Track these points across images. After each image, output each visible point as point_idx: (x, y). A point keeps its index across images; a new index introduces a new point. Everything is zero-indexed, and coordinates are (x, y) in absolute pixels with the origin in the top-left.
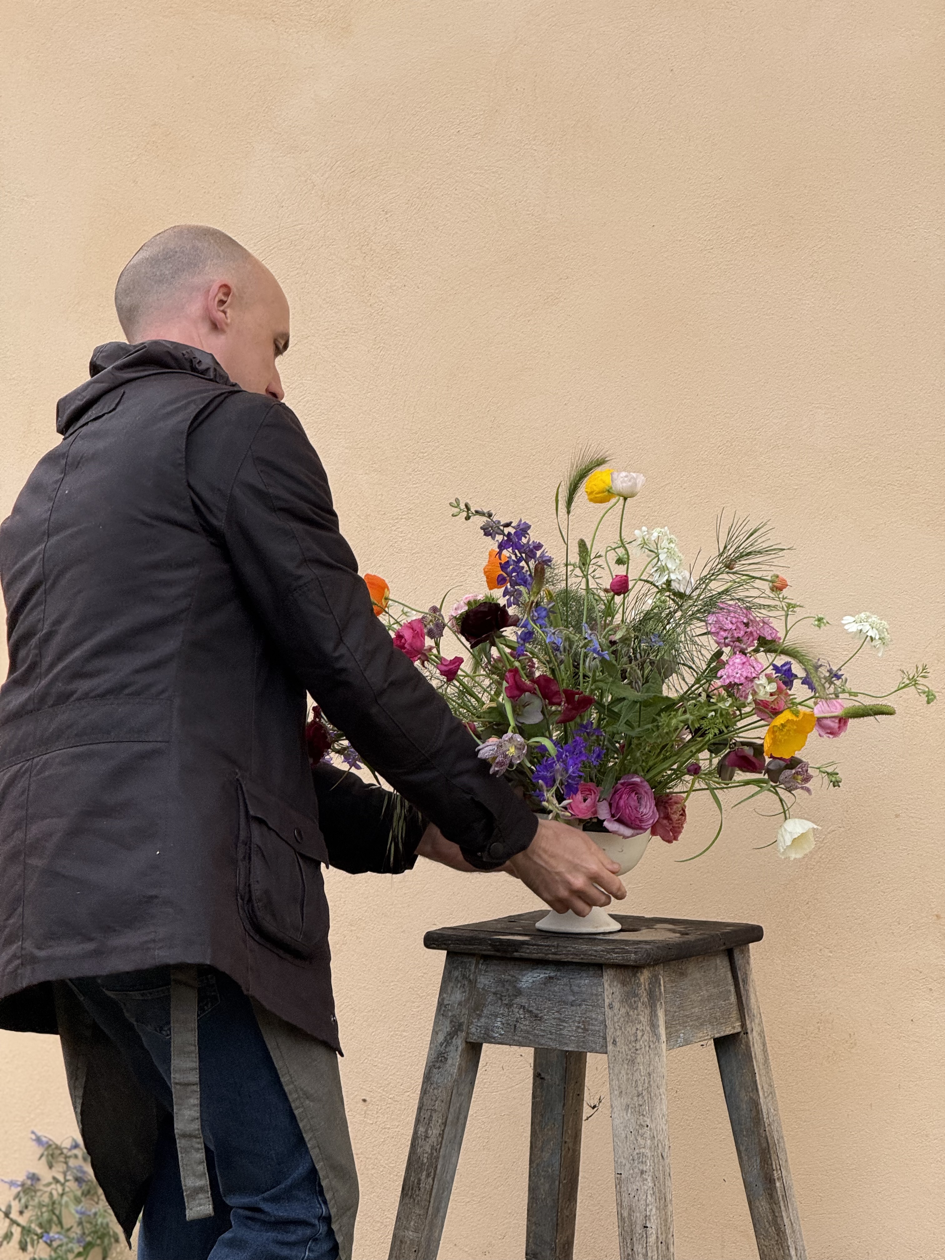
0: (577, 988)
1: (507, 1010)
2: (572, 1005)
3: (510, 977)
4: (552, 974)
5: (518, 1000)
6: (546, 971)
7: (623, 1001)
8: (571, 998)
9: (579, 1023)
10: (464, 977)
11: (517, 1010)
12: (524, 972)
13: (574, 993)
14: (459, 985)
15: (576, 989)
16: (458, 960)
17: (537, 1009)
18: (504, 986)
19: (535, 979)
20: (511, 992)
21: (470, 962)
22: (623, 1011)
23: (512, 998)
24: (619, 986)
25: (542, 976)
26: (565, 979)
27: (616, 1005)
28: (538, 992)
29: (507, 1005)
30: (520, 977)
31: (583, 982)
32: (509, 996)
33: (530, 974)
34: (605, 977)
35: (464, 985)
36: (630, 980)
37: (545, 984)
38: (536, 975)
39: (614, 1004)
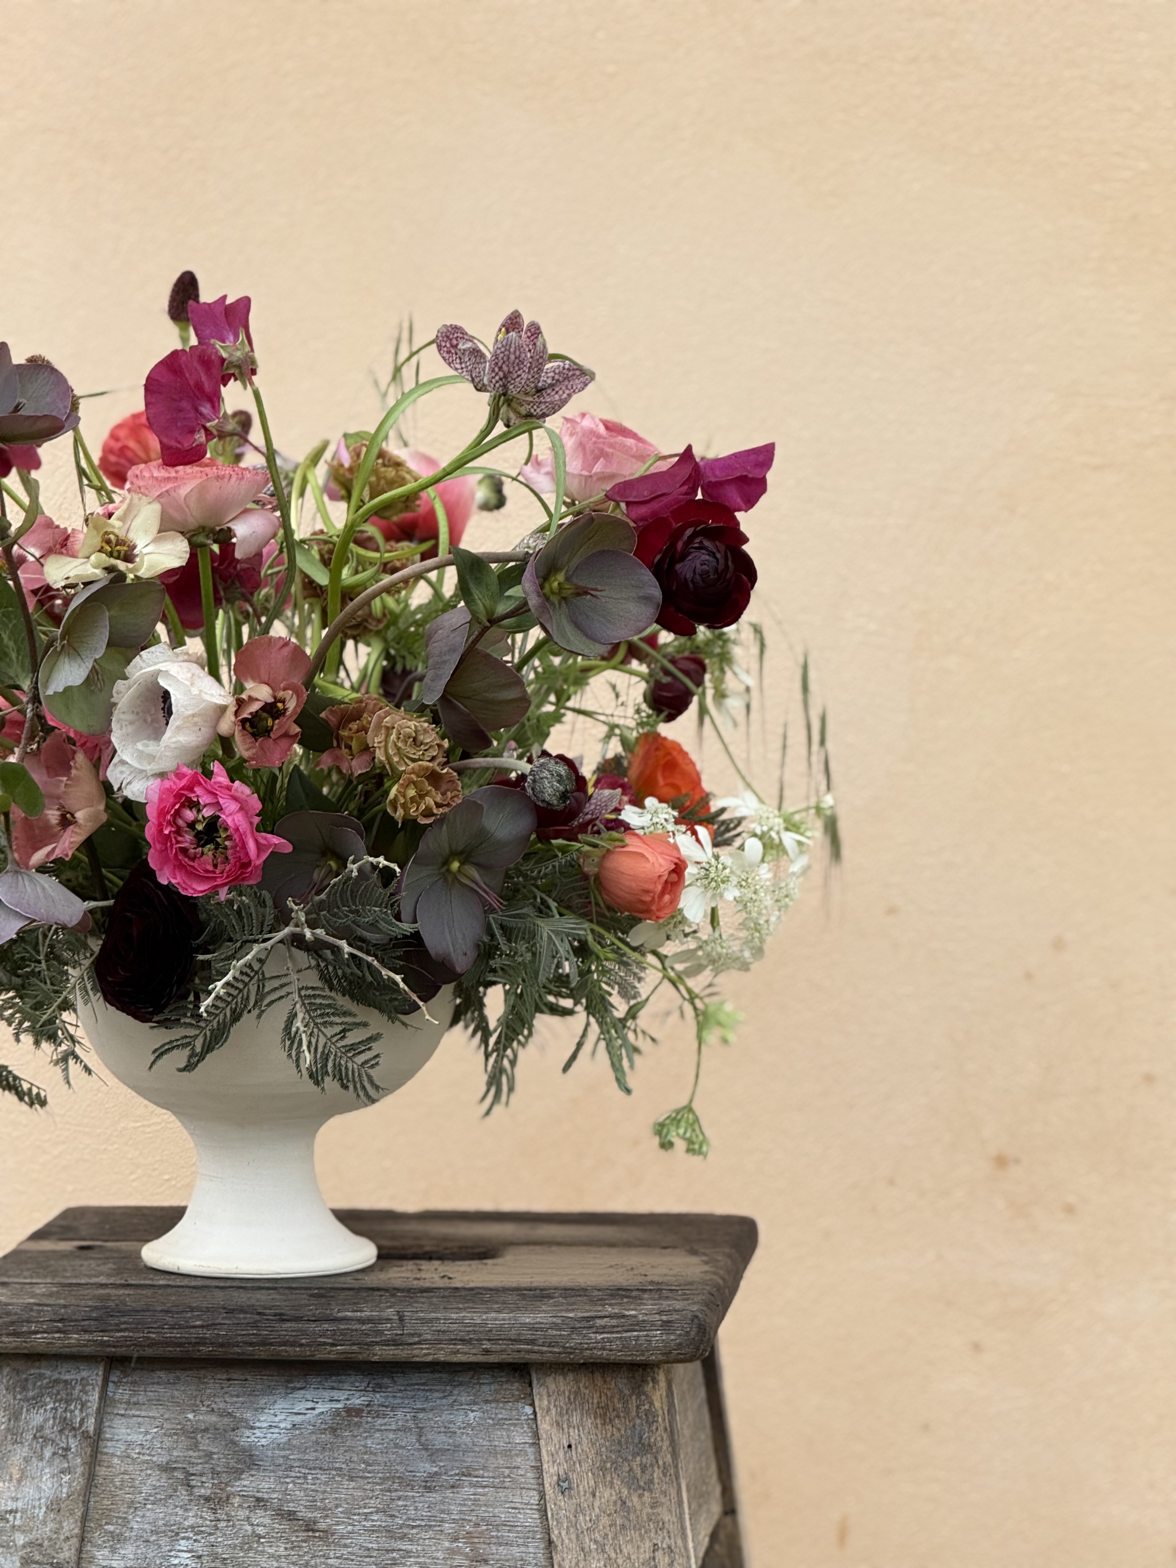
0: (443, 1437)
1: (209, 1515)
2: (429, 1489)
3: (214, 1418)
4: (357, 1401)
5: (247, 1483)
6: (336, 1394)
7: (602, 1468)
8: (426, 1467)
9: (456, 1540)
10: (66, 1426)
11: (242, 1514)
12: (263, 1401)
13: (432, 1453)
14: (48, 1453)
15: (440, 1440)
16: (41, 1376)
17: (312, 1507)
18: (195, 1446)
19: (298, 1419)
20: (220, 1461)
21: (84, 1382)
22: (607, 1495)
23: (225, 1478)
24: (589, 1422)
25: (321, 1408)
26: (400, 1414)
27: (585, 1481)
28: (311, 1456)
29: (207, 1499)
30: (248, 1415)
31: (460, 1419)
32: (215, 1473)
33: (281, 1404)
34: (542, 1401)
35: (67, 1449)
36: (626, 1403)
37: (333, 1430)
38: (301, 1407)
39: (574, 1477)
